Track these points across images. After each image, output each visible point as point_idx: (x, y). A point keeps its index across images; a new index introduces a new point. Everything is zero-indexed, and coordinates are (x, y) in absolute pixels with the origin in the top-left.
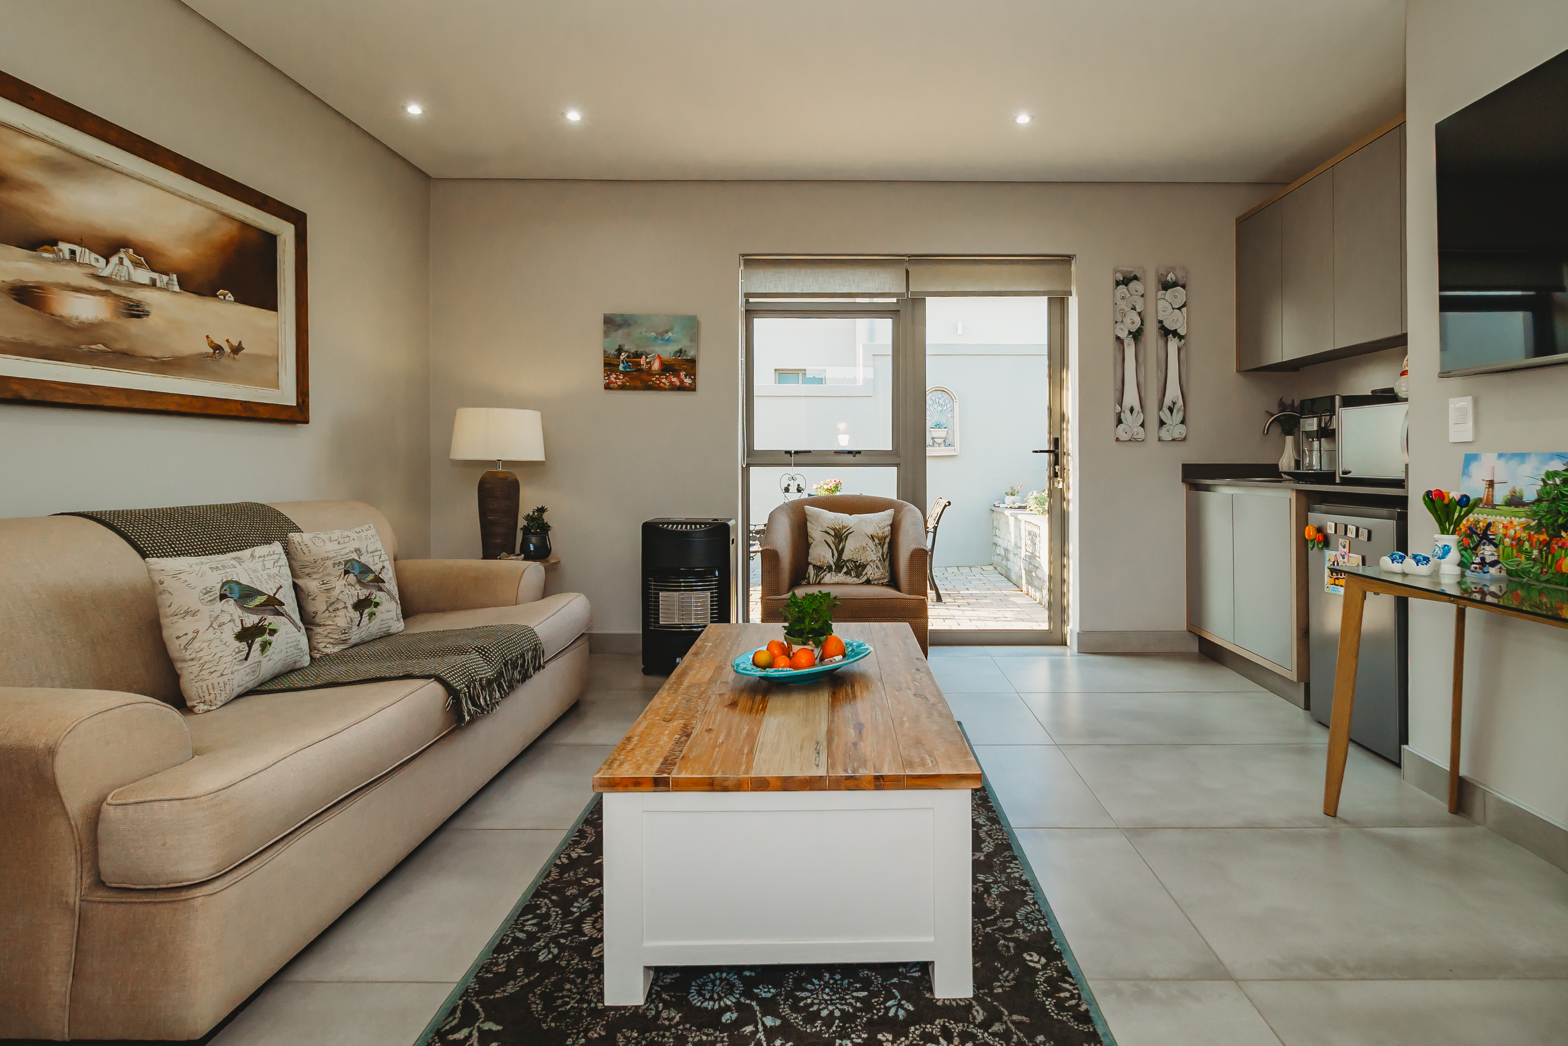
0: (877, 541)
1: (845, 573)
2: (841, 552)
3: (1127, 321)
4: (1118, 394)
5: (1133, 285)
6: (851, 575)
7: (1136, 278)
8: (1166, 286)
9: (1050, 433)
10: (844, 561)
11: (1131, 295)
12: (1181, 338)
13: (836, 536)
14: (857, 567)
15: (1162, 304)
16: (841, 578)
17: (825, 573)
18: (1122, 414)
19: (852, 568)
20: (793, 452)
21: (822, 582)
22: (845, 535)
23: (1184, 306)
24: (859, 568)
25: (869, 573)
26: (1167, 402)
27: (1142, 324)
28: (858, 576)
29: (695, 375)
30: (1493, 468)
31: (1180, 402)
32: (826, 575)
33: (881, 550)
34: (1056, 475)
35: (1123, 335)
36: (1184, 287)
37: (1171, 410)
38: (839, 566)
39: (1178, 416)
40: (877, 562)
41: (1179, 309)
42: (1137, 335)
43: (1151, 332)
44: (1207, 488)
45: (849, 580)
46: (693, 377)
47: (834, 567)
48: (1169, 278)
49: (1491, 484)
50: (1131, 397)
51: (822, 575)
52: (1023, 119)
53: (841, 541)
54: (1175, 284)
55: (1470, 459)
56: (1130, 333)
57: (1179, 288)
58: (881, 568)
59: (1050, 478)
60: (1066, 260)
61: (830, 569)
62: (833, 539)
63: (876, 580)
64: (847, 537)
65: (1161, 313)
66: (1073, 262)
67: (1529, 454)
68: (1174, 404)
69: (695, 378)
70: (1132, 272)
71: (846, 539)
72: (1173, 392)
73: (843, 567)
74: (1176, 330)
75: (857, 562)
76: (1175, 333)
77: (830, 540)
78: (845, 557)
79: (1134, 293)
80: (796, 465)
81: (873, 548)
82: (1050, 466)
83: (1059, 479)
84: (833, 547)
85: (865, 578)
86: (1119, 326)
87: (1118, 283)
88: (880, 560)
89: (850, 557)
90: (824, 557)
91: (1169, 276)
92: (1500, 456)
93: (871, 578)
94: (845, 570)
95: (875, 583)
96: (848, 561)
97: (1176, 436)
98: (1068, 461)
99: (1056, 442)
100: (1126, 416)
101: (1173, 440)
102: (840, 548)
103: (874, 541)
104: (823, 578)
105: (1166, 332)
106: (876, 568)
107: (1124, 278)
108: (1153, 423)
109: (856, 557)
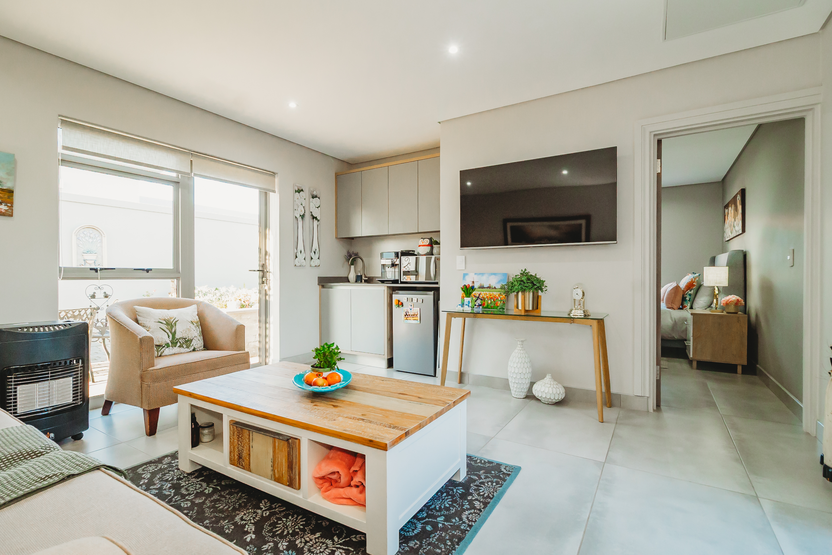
0: (195, 325)
1: (179, 347)
2: (174, 334)
3: (299, 209)
4: (296, 244)
5: (302, 192)
6: (183, 347)
7: (302, 190)
8: (314, 197)
9: (260, 261)
10: (177, 339)
11: (301, 198)
12: (318, 221)
13: (167, 324)
14: (186, 342)
15: (312, 204)
16: (177, 350)
17: (164, 348)
18: (297, 253)
19: (183, 343)
20: (99, 269)
21: (163, 354)
22: (174, 322)
23: (319, 207)
24: (188, 342)
25: (194, 344)
26: (313, 250)
27: (305, 212)
28: (188, 347)
29: (12, 203)
30: (474, 278)
31: (318, 250)
32: (165, 350)
33: (199, 330)
34: (263, 283)
35: (298, 216)
36: (319, 198)
37: (315, 253)
38: (174, 343)
39: (317, 256)
40: (198, 337)
41: (318, 208)
42: (303, 217)
43: (308, 216)
44: (331, 287)
45: (182, 350)
46: (9, 205)
47: (170, 344)
48: (314, 193)
49: (473, 282)
50: (300, 247)
51: (162, 350)
52: (293, 105)
53: (172, 327)
54: (316, 197)
55: (465, 275)
56: (300, 216)
57: (317, 198)
58: (201, 341)
59: (260, 284)
60: (274, 174)
61: (168, 346)
62: (166, 326)
63: (199, 348)
64: (175, 324)
65: (311, 208)
66: (276, 176)
67: (485, 273)
68: (316, 250)
69: (12, 206)
70: (301, 187)
71: (175, 325)
72: (315, 246)
73: (177, 343)
74: (316, 217)
75: (186, 338)
76: (316, 218)
77: (164, 327)
78: (177, 336)
79: (302, 197)
80: (101, 278)
81: (194, 329)
82: (259, 277)
83: (265, 285)
84: (168, 331)
85: (192, 348)
86: (296, 212)
87: (296, 192)
88: (199, 336)
89: (181, 336)
90: (162, 338)
91: (314, 192)
92: (475, 274)
93: (196, 347)
94: (179, 344)
95: (198, 350)
96: (180, 339)
97: (316, 264)
98: (269, 276)
99: (263, 266)
100: (299, 255)
101: (315, 266)
102: (173, 331)
103: (193, 324)
104: (163, 352)
105: (314, 218)
106: (198, 341)
107: (298, 189)
108: (308, 259)
109: (185, 336)
